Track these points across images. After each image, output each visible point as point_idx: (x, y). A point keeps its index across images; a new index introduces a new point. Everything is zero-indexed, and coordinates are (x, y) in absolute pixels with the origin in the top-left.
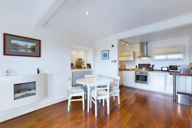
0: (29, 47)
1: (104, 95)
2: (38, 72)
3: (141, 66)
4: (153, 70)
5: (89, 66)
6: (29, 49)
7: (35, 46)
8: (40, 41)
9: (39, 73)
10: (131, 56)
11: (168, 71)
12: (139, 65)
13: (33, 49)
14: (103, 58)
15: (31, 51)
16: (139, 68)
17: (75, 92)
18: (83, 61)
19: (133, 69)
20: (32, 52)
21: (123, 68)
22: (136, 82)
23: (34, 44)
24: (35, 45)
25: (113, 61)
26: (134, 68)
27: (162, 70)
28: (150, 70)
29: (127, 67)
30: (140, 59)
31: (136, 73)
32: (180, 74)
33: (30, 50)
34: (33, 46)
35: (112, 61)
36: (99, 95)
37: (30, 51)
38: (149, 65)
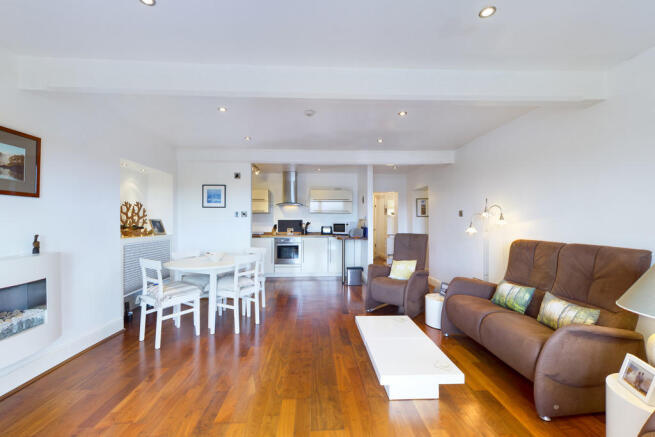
0: (6, 162)
1: (247, 287)
2: (36, 250)
3: (283, 226)
4: (307, 233)
5: (158, 227)
6: (4, 167)
7: (22, 157)
8: (38, 141)
9: (41, 250)
10: (263, 200)
11: (331, 234)
12: (280, 221)
13: (17, 167)
14: (206, 204)
15: (11, 175)
16: (279, 231)
17: (175, 294)
18: (144, 211)
19: (267, 234)
20: (12, 178)
22: (276, 263)
23: (21, 152)
24: (24, 154)
25: (240, 214)
26: (270, 229)
27: (322, 233)
28: (303, 234)
30: (281, 209)
31: (276, 243)
32: (350, 238)
33: (8, 171)
34: (17, 157)
35: (237, 213)
36: (242, 288)
37: (6, 175)
38: (300, 222)
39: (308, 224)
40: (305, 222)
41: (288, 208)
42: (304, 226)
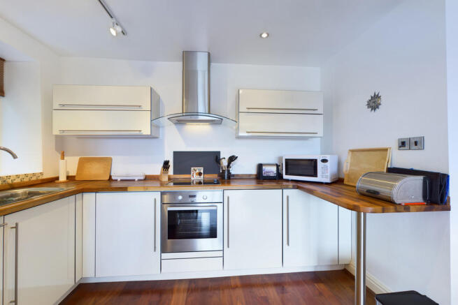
3: (184, 161)
4: (231, 178)
10: (138, 108)
12: (176, 154)
16: (175, 173)
19: (147, 178)
21: (95, 172)
26: (156, 170)
29: (120, 170)
30: (179, 130)
38: (216, 156)
39: (232, 159)
40: (225, 155)
41: (192, 128)
42: (225, 163)
